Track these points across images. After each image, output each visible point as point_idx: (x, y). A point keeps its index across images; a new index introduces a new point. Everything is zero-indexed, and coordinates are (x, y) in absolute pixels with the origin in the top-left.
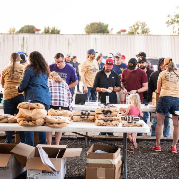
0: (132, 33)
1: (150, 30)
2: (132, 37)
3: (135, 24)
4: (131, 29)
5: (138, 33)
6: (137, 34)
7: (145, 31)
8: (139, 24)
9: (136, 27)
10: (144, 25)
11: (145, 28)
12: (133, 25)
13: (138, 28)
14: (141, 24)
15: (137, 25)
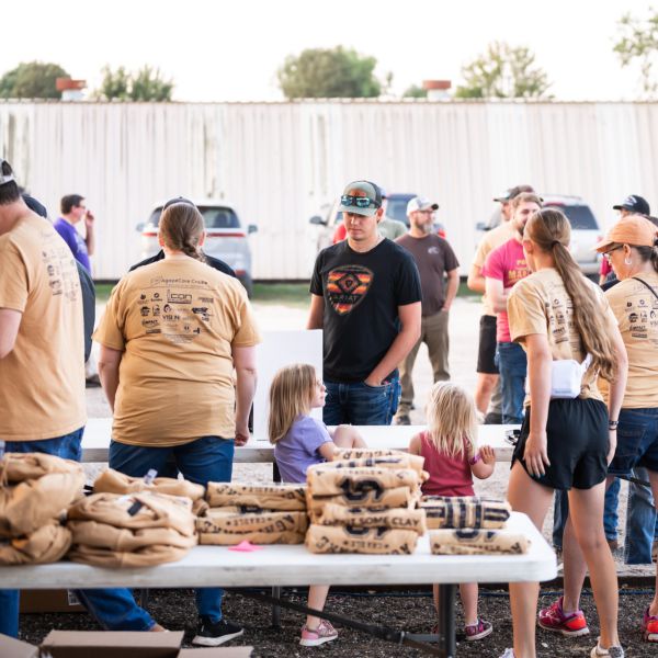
0: (475, 94)
1: (548, 81)
2: (473, 110)
3: (487, 56)
4: (468, 74)
5: (501, 95)
6: (494, 99)
7: (531, 83)
8: (503, 56)
9: (489, 69)
10: (522, 57)
11: (529, 69)
12: (475, 59)
13: (498, 71)
14: (513, 57)
15: (495, 57)
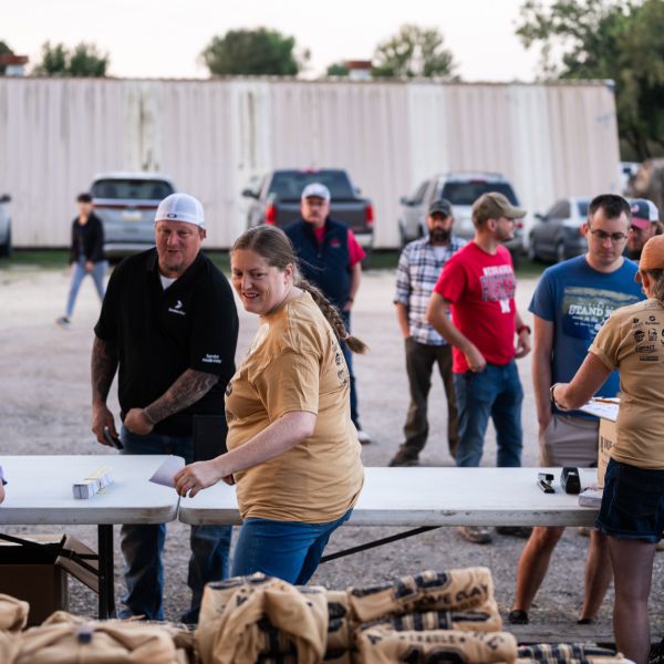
0: (387, 74)
1: (455, 61)
2: (383, 88)
3: (399, 38)
4: (382, 55)
5: (410, 75)
6: (404, 77)
7: (437, 64)
8: (413, 37)
9: (402, 50)
10: (431, 40)
11: (438, 51)
12: (389, 40)
13: (409, 54)
14: (423, 40)
15: (406, 39)
